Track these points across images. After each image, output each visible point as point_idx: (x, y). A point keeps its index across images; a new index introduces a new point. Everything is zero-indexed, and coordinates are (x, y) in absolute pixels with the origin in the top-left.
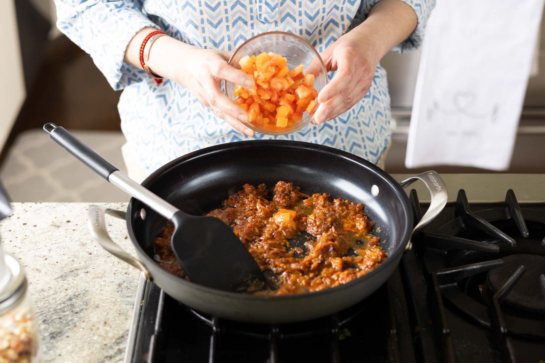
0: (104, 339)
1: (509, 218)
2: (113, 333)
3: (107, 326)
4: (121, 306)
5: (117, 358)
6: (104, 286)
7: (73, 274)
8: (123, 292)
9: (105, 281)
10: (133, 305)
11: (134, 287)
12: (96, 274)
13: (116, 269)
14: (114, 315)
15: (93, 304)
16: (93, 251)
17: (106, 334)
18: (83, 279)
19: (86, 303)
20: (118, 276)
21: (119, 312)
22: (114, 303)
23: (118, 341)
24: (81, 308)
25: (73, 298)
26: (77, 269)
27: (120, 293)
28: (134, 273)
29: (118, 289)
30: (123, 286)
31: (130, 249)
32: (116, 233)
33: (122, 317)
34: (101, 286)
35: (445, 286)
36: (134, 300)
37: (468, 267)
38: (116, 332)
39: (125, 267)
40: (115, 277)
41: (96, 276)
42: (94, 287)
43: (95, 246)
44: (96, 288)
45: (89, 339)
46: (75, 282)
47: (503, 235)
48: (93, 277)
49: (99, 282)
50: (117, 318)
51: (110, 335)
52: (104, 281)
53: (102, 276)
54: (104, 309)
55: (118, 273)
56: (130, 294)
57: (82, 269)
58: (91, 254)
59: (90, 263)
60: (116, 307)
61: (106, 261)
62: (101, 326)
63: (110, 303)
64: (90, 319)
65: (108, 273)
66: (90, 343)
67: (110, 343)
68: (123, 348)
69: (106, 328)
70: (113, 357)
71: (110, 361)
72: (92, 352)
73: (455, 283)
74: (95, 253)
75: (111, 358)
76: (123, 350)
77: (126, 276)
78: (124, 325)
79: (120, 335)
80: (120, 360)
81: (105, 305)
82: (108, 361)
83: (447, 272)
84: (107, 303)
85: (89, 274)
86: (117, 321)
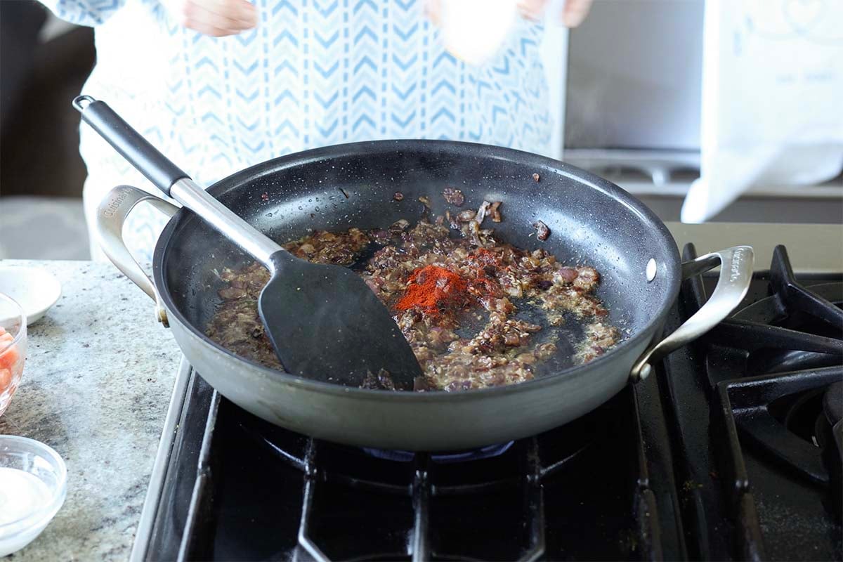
0: (104, 490)
2: (121, 480)
3: (110, 468)
4: (139, 434)
5: (126, 523)
6: (107, 400)
7: (53, 378)
8: (143, 411)
9: (110, 392)
10: (161, 434)
11: (162, 403)
13: (132, 372)
14: (124, 449)
15: (86, 430)
16: (92, 341)
17: (108, 481)
18: (71, 387)
21: (134, 445)
22: (125, 429)
23: (130, 494)
25: (50, 420)
26: (60, 372)
27: (136, 412)
28: (165, 379)
29: (133, 405)
30: (142, 402)
32: (135, 312)
33: (140, 454)
34: (102, 400)
35: (744, 410)
36: (163, 426)
38: (126, 478)
39: (148, 370)
40: (130, 386)
41: (94, 383)
42: (90, 402)
43: (96, 334)
44: (93, 403)
45: (76, 489)
46: (55, 393)
48: (90, 383)
49: (100, 393)
50: (129, 455)
51: (116, 482)
52: (108, 392)
53: (106, 383)
54: (106, 440)
55: (133, 379)
56: (155, 416)
57: (70, 371)
58: (87, 346)
59: (85, 361)
60: (128, 437)
61: (114, 358)
62: (99, 468)
63: (117, 429)
64: (80, 455)
65: (118, 379)
66: (78, 495)
67: (115, 497)
68: (138, 507)
69: (108, 471)
70: (118, 520)
71: (111, 527)
72: (80, 511)
73: (762, 405)
74: (95, 344)
75: (114, 521)
76: (138, 509)
77: (149, 384)
78: (143, 466)
79: (133, 484)
80: (129, 527)
81: (108, 432)
82: (109, 526)
83: (748, 384)
84: (112, 428)
85: (81, 379)
86: (129, 459)
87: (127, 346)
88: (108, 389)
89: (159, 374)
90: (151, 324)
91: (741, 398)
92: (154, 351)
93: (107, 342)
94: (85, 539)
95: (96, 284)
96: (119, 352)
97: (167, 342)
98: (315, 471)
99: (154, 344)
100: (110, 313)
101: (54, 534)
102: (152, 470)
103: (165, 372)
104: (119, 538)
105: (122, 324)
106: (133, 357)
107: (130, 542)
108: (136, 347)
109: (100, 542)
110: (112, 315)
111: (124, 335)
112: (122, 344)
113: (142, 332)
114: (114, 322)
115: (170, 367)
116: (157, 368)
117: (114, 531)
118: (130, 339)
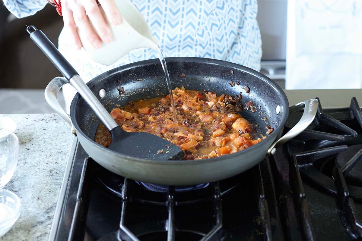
0: (37, 210)
1: (353, 117)
2: (44, 205)
3: (40, 200)
4: (51, 186)
5: (47, 223)
6: (38, 172)
8: (53, 176)
9: (39, 169)
10: (61, 185)
11: (61, 173)
12: (32, 164)
13: (48, 160)
14: (45, 192)
15: (29, 185)
16: (31, 147)
17: (39, 206)
18: (22, 168)
19: (24, 184)
20: (50, 165)
21: (50, 191)
22: (46, 184)
23: (48, 211)
24: (20, 188)
25: (13, 181)
27: (50, 177)
29: (49, 174)
30: (53, 172)
31: (60, 146)
32: (49, 135)
33: (52, 194)
34: (36, 172)
35: (303, 165)
36: (62, 182)
38: (46, 205)
39: (55, 159)
40: (47, 166)
41: (32, 165)
42: (31, 173)
43: (32, 144)
45: (25, 210)
48: (30, 165)
49: (35, 169)
50: (48, 195)
51: (42, 207)
52: (38, 169)
53: (37, 165)
54: (38, 189)
55: (49, 163)
56: (59, 178)
57: (21, 160)
59: (28, 156)
60: (47, 187)
61: (40, 154)
62: (35, 201)
63: (42, 184)
64: (26, 196)
66: (26, 212)
67: (42, 212)
68: (52, 216)
69: (39, 202)
71: (41, 225)
72: (27, 219)
73: (310, 163)
75: (42, 223)
76: (52, 217)
77: (56, 165)
78: (54, 199)
79: (50, 207)
80: (49, 225)
81: (38, 185)
82: (39, 225)
83: (304, 155)
84: (40, 184)
85: (26, 164)
86: (48, 196)
87: (46, 149)
89: (60, 160)
90: (56, 139)
91: (302, 160)
92: (57, 150)
93: (37, 148)
94: (29, 231)
95: (32, 124)
96: (43, 151)
97: (63, 147)
98: (127, 198)
99: (58, 148)
100: (38, 135)
101: (16, 229)
102: (57, 200)
103: (62, 159)
104: (44, 229)
105: (44, 140)
106: (49, 154)
107: (49, 231)
108: (50, 149)
109: (35, 232)
110: (39, 136)
111: (44, 144)
112: (44, 148)
113: (52, 143)
114: (40, 139)
115: (65, 157)
116: (59, 158)
117: (42, 227)
118: (47, 146)
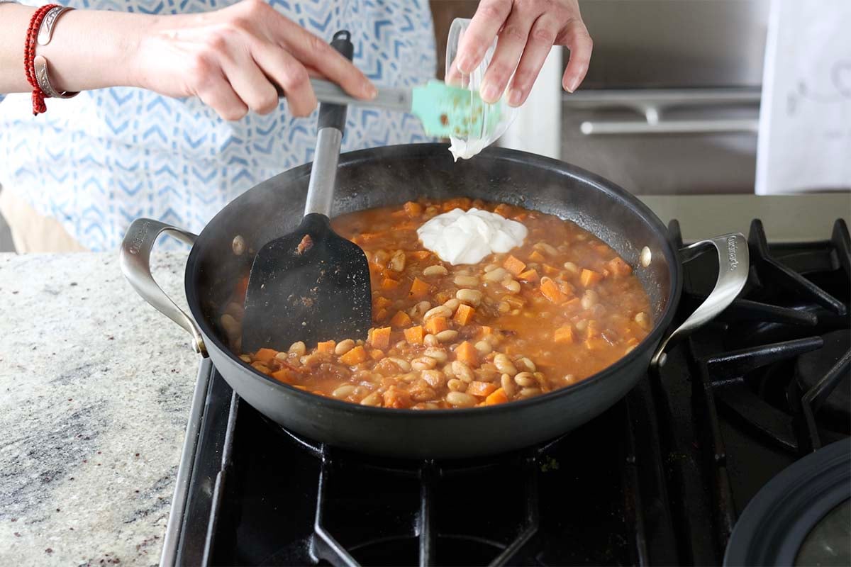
0: (134, 483)
1: (837, 265)
2: (150, 473)
3: (140, 460)
4: (165, 426)
5: (158, 514)
6: (135, 392)
7: (81, 372)
8: (168, 403)
9: (136, 384)
10: (186, 425)
11: (186, 394)
12: (122, 374)
13: (156, 363)
14: (152, 441)
15: (116, 424)
16: (117, 333)
17: (139, 473)
18: (99, 381)
19: (104, 421)
21: (161, 437)
22: (152, 421)
23: (159, 485)
24: (96, 431)
25: (81, 414)
26: (88, 365)
27: (162, 404)
28: (188, 370)
29: (159, 397)
30: (167, 393)
33: (166, 445)
35: (723, 382)
36: (188, 416)
37: (762, 349)
38: (155, 470)
39: (171, 361)
40: (155, 378)
41: (120, 377)
42: (119, 395)
43: (120, 326)
44: (121, 396)
45: (109, 482)
46: (85, 387)
47: (823, 295)
48: (116, 377)
49: (128, 386)
50: (157, 446)
51: (146, 475)
52: (134, 384)
53: (132, 376)
54: (135, 432)
55: (159, 371)
56: (180, 406)
57: (97, 364)
58: (112, 339)
59: (112, 354)
60: (155, 429)
61: (139, 349)
62: (130, 461)
63: (145, 422)
64: (111, 448)
65: (143, 371)
66: (110, 488)
67: (146, 489)
68: (168, 498)
69: (138, 463)
70: (150, 512)
71: (144, 519)
72: (113, 504)
73: (739, 376)
74: (120, 336)
75: (146, 513)
76: (168, 500)
77: (173, 375)
78: (170, 457)
79: (162, 475)
80: (161, 517)
81: (137, 424)
82: (141, 518)
83: (726, 359)
84: (140, 421)
85: (108, 372)
86: (158, 451)
87: (151, 337)
88: (135, 381)
89: (182, 363)
91: (721, 371)
92: (177, 341)
93: (132, 334)
94: (120, 532)
95: (118, 275)
98: (331, 463)
99: (177, 334)
100: (133, 304)
102: (180, 461)
103: (188, 362)
104: (151, 529)
105: (145, 315)
106: (157, 348)
107: (162, 532)
108: (159, 338)
109: (134, 534)
110: (134, 306)
111: (147, 326)
112: (145, 336)
113: (164, 323)
114: (137, 313)
115: (192, 357)
116: (180, 359)
117: (146, 523)
118: (153, 330)
